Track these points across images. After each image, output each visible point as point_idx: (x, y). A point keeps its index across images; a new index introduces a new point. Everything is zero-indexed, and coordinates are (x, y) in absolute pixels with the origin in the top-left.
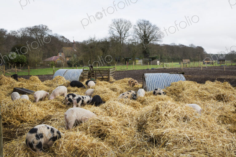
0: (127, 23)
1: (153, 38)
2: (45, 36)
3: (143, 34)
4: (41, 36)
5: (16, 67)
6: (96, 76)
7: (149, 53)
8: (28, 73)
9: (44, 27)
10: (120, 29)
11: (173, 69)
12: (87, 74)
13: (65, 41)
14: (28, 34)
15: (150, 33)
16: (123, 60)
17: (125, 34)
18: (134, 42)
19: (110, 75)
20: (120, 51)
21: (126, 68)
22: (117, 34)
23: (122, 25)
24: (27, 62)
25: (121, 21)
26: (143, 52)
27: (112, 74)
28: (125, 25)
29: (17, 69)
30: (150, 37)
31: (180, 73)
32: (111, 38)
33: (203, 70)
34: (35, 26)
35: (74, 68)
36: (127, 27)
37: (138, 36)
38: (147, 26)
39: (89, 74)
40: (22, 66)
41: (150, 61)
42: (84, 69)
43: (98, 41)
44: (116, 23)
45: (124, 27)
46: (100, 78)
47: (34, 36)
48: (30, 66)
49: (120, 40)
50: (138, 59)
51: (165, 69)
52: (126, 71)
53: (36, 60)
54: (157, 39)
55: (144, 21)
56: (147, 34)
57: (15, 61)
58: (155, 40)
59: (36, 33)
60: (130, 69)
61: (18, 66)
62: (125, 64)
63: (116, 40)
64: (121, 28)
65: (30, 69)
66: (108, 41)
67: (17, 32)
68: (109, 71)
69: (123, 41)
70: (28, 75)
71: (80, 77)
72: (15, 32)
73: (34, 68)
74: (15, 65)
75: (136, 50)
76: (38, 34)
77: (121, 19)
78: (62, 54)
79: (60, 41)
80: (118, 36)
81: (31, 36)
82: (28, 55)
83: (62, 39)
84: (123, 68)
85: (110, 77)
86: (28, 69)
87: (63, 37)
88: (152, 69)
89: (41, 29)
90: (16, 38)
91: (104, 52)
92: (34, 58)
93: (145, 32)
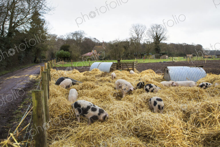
0: (143, 27)
1: (163, 38)
2: (82, 38)
3: (155, 35)
4: (80, 38)
5: (63, 60)
6: (123, 68)
7: (160, 50)
8: (71, 65)
9: (82, 32)
10: (138, 32)
11: (180, 62)
12: (116, 66)
13: (96, 41)
14: (71, 38)
15: (161, 34)
16: (140, 55)
17: (141, 36)
18: (148, 41)
19: (134, 67)
20: (138, 48)
21: (143, 61)
22: (135, 35)
23: (139, 28)
24: (71, 57)
25: (138, 25)
26: (155, 49)
27: (135, 66)
28: (141, 29)
29: (64, 62)
30: (161, 37)
31: (200, 67)
32: (131, 39)
33: (206, 63)
34: (76, 32)
35: (104, 61)
36: (143, 30)
37: (151, 37)
38: (158, 29)
39: (117, 66)
40: (67, 60)
41: (161, 56)
42: (114, 62)
43: (121, 41)
44: (134, 27)
45: (140, 30)
46: (127, 70)
47: (75, 38)
48: (73, 59)
49: (137, 40)
50: (151, 54)
51: (174, 62)
52: (143, 63)
53: (77, 55)
54: (167, 39)
55: (157, 25)
56: (158, 35)
57: (63, 56)
58: (165, 40)
59: (76, 36)
60: (146, 62)
61: (64, 60)
62: (142, 58)
63: (134, 40)
64: (138, 30)
65: (73, 62)
66: (128, 41)
67: (64, 36)
68: (134, 64)
69: (140, 41)
70: (71, 66)
71: (110, 69)
72: (62, 36)
73: (75, 61)
74: (63, 59)
75: (150, 48)
76: (78, 37)
77: (138, 24)
78: (95, 51)
79: (93, 42)
80: (136, 37)
81: (73, 38)
82: (71, 52)
83: (94, 40)
84: (140, 62)
85: (134, 68)
86: (71, 62)
87: (95, 39)
88: (164, 62)
89: (80, 33)
90: (63, 40)
91: (125, 49)
92: (75, 54)
93: (157, 34)
